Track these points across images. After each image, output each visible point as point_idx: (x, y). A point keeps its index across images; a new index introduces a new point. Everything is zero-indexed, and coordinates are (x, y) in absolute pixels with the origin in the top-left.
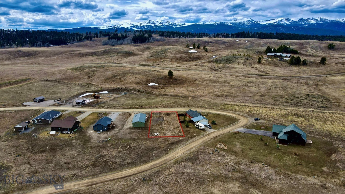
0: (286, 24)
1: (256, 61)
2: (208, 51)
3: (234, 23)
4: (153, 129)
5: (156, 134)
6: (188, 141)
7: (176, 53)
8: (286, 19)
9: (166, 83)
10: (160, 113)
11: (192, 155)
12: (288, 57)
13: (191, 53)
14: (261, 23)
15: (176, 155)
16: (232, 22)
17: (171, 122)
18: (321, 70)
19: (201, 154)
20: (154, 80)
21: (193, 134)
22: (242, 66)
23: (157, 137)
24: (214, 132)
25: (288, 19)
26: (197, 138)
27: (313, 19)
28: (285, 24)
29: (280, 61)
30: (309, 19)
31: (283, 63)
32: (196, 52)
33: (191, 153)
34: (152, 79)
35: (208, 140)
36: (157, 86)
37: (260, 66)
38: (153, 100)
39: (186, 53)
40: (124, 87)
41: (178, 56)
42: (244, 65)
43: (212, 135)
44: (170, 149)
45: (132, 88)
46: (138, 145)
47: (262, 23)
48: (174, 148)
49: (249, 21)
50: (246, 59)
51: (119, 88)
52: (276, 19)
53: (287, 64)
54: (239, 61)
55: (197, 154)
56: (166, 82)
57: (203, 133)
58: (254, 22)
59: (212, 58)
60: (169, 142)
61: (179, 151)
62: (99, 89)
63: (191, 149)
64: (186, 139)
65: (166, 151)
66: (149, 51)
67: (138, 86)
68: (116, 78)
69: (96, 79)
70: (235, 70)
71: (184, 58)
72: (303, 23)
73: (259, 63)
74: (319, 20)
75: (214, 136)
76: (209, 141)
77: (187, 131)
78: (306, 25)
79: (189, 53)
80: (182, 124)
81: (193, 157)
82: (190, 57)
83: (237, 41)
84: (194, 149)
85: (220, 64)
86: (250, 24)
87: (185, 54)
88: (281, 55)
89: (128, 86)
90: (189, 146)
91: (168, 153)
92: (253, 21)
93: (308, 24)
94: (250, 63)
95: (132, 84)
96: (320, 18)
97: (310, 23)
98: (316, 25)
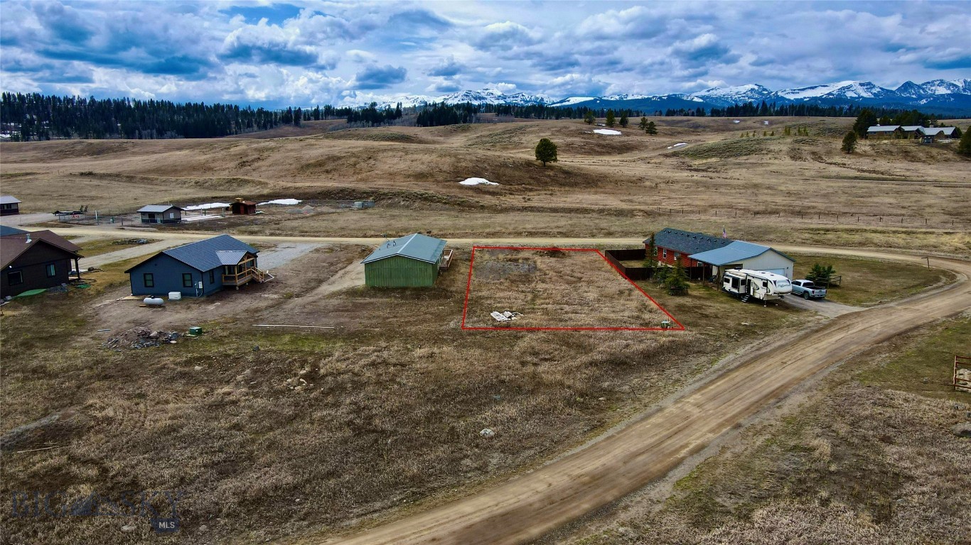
0: (862, 97)
1: (833, 147)
2: (655, 133)
3: (708, 97)
4: (481, 298)
5: (501, 316)
8: (861, 84)
9: (532, 182)
12: (947, 137)
13: (601, 135)
14: (788, 97)
17: (578, 275)
20: (485, 170)
22: (787, 160)
23: (509, 327)
24: (857, 315)
25: (869, 84)
27: (941, 83)
28: (859, 97)
29: (923, 147)
30: (932, 83)
32: (617, 135)
34: (474, 167)
36: (497, 187)
38: (477, 219)
40: (363, 186)
41: (561, 141)
42: (796, 156)
45: (397, 189)
47: (792, 97)
49: (752, 90)
51: (342, 190)
56: (533, 178)
58: (765, 92)
59: (674, 147)
65: (582, 407)
67: (420, 183)
68: (336, 163)
69: (263, 169)
70: (768, 168)
72: (914, 96)
73: (848, 153)
74: (960, 86)
78: (924, 101)
79: (596, 136)
82: (601, 146)
83: (737, 122)
85: (706, 158)
86: (756, 99)
87: (584, 138)
88: (918, 130)
89: (380, 184)
92: (764, 89)
93: (927, 97)
94: (814, 153)
95: (398, 177)
96: (965, 82)
97: (934, 94)
98: (952, 99)
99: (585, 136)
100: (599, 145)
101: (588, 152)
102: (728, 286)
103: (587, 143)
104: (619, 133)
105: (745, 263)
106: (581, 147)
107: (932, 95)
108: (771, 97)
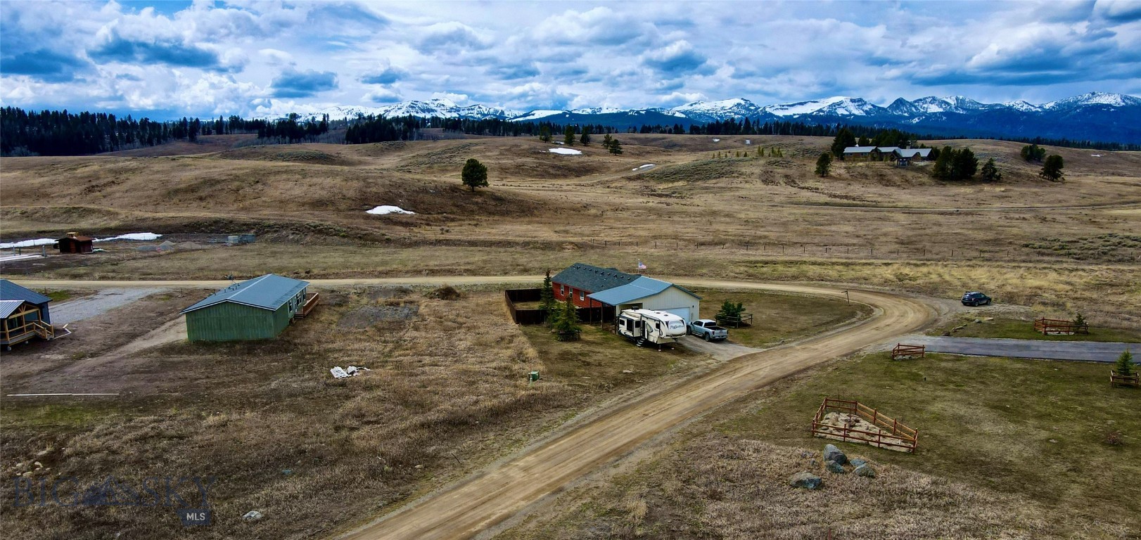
0: (854, 115)
8: (853, 101)
13: (558, 155)
14: (777, 113)
16: (686, 107)
25: (860, 100)
27: (934, 100)
28: (850, 115)
30: (923, 100)
47: (781, 113)
49: (739, 104)
52: (822, 100)
58: (753, 108)
72: (906, 114)
74: (953, 103)
78: (916, 120)
86: (743, 115)
92: (752, 105)
93: (919, 115)
96: (957, 99)
97: (926, 112)
98: (944, 118)
99: (539, 156)
100: (553, 167)
101: (541, 175)
102: (623, 329)
103: (541, 164)
104: (578, 152)
105: (644, 302)
106: (533, 169)
107: (924, 114)
108: (758, 113)
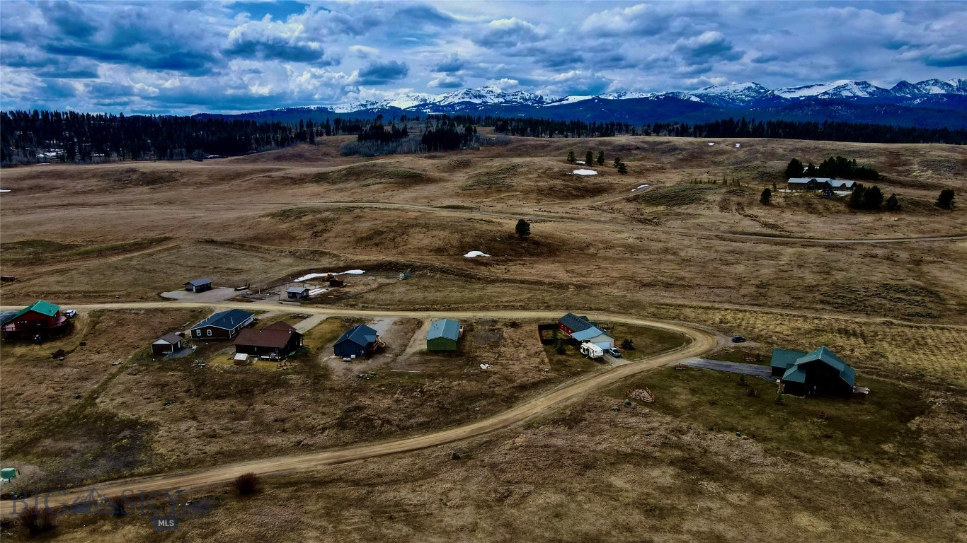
0: (857, 96)
1: (756, 198)
2: (626, 172)
3: (705, 95)
4: (476, 356)
5: (484, 367)
6: (560, 383)
7: (539, 177)
8: (857, 84)
9: (512, 253)
10: (494, 322)
11: (569, 412)
12: (848, 189)
13: (579, 176)
14: (784, 96)
15: (530, 412)
16: (701, 91)
17: (521, 342)
18: (939, 223)
19: (589, 411)
20: (481, 244)
21: (573, 370)
22: (716, 211)
23: (486, 371)
24: (626, 365)
25: (865, 83)
26: (583, 378)
27: (936, 82)
28: (855, 96)
29: (824, 200)
30: (927, 83)
31: (831, 204)
32: (593, 175)
33: (566, 407)
34: (474, 242)
35: (609, 381)
36: (488, 258)
37: (766, 212)
38: (476, 290)
39: (566, 178)
40: (402, 260)
41: (545, 184)
42: (724, 207)
43: (621, 371)
44: (517, 399)
45: (424, 263)
46: (440, 388)
47: (788, 96)
48: (527, 396)
49: (749, 88)
50: (730, 192)
51: (390, 263)
52: (828, 83)
53: (842, 207)
54: (710, 198)
55: (580, 410)
56: (512, 250)
57: (600, 366)
58: (763, 91)
59: (637, 190)
60: (515, 384)
61: (539, 403)
62: (341, 264)
63: (568, 399)
64: (555, 378)
65: (506, 402)
66: (468, 171)
67: (439, 257)
68: (382, 237)
69: (332, 240)
70: (697, 221)
71: (561, 191)
72: (908, 96)
73: (764, 205)
74: (955, 85)
75: (624, 373)
76: (612, 383)
77: (559, 362)
78: (918, 101)
79: (575, 177)
80: (548, 347)
81: (570, 415)
82: (577, 189)
83: (711, 144)
84: (575, 400)
85: (657, 206)
86: (753, 97)
87: (564, 180)
88: (827, 182)
89: (413, 258)
90: (564, 393)
91: (511, 407)
92: (762, 88)
93: (922, 96)
94: (739, 204)
95: (424, 252)
96: (959, 81)
97: (928, 93)
98: (945, 99)
107: (926, 95)
108: (767, 96)
